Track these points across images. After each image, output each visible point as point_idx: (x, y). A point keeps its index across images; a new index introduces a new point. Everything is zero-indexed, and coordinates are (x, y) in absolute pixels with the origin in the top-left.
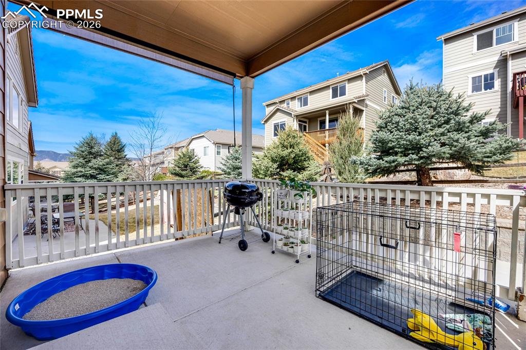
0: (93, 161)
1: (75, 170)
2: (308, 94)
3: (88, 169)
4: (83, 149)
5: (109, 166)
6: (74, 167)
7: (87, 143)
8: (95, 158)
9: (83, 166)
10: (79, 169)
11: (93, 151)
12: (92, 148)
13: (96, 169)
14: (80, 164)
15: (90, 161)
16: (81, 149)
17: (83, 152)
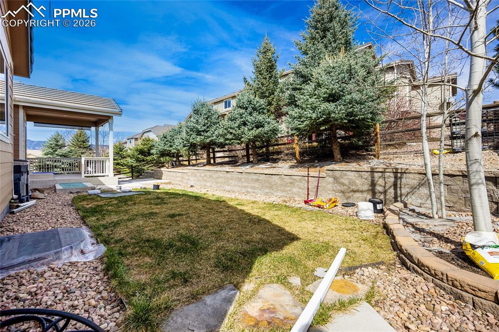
0: (59, 150)
1: (46, 157)
2: (231, 99)
3: (55, 156)
4: (52, 143)
5: (70, 154)
6: (46, 154)
7: (54, 138)
8: (60, 148)
9: (52, 154)
10: (49, 156)
11: (59, 143)
12: (58, 141)
13: (61, 156)
14: (50, 153)
15: (56, 151)
16: (50, 142)
17: (51, 144)
